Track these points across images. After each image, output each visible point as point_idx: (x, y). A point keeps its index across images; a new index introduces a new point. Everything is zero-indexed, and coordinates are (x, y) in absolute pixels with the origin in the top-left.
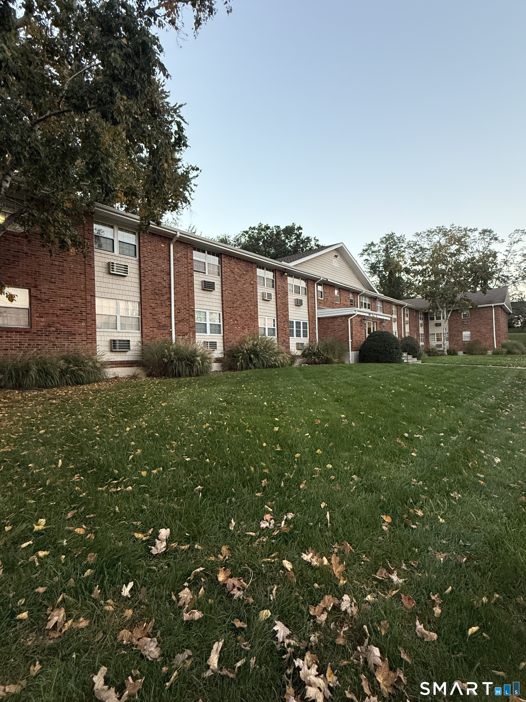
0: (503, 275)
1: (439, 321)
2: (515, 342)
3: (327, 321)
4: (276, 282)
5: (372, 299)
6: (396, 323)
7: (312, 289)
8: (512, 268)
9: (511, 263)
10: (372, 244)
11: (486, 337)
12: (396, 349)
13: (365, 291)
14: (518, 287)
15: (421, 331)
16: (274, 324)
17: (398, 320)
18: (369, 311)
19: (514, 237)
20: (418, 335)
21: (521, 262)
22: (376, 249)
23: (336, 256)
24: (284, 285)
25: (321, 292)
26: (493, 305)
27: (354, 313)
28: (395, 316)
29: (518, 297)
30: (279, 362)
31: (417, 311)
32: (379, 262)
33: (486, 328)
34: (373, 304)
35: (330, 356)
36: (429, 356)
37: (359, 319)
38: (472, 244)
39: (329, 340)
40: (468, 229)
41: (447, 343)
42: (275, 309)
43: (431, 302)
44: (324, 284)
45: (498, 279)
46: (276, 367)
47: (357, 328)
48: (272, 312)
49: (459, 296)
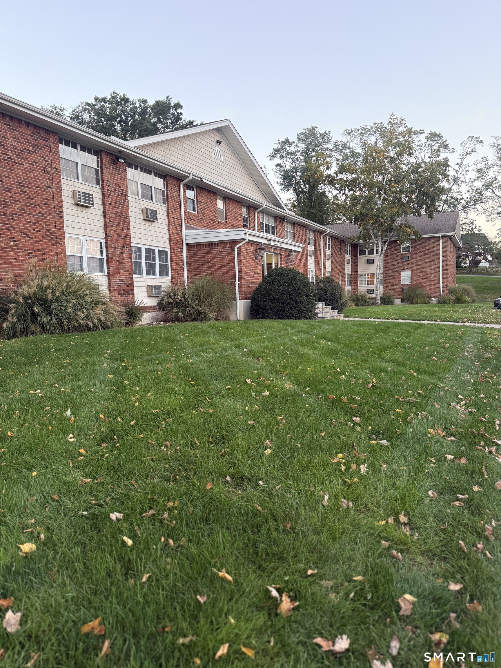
0: (452, 197)
1: (371, 257)
2: (465, 286)
3: (202, 250)
4: (102, 173)
5: (278, 219)
6: (313, 257)
7: (175, 194)
8: (464, 188)
9: (462, 182)
10: (287, 142)
11: (431, 279)
12: (306, 296)
13: (265, 204)
14: (469, 215)
15: (348, 270)
16: (101, 251)
17: (317, 253)
18: (273, 237)
19: (467, 146)
20: (343, 276)
21: (475, 180)
22: (292, 149)
23: (219, 142)
24: (120, 181)
25: (194, 201)
26: (441, 235)
27: (243, 237)
28: (311, 248)
29: (468, 228)
30: (96, 321)
31: (343, 241)
32: (296, 169)
33: (430, 267)
34: (279, 227)
35: (204, 308)
36: (357, 305)
37: (252, 248)
38: (417, 153)
39: (203, 281)
40: (413, 130)
41: (381, 287)
42: (102, 224)
43: (361, 227)
44: (197, 187)
45: (446, 201)
46: (89, 329)
47: (249, 262)
48: (96, 228)
49: (399, 221)
